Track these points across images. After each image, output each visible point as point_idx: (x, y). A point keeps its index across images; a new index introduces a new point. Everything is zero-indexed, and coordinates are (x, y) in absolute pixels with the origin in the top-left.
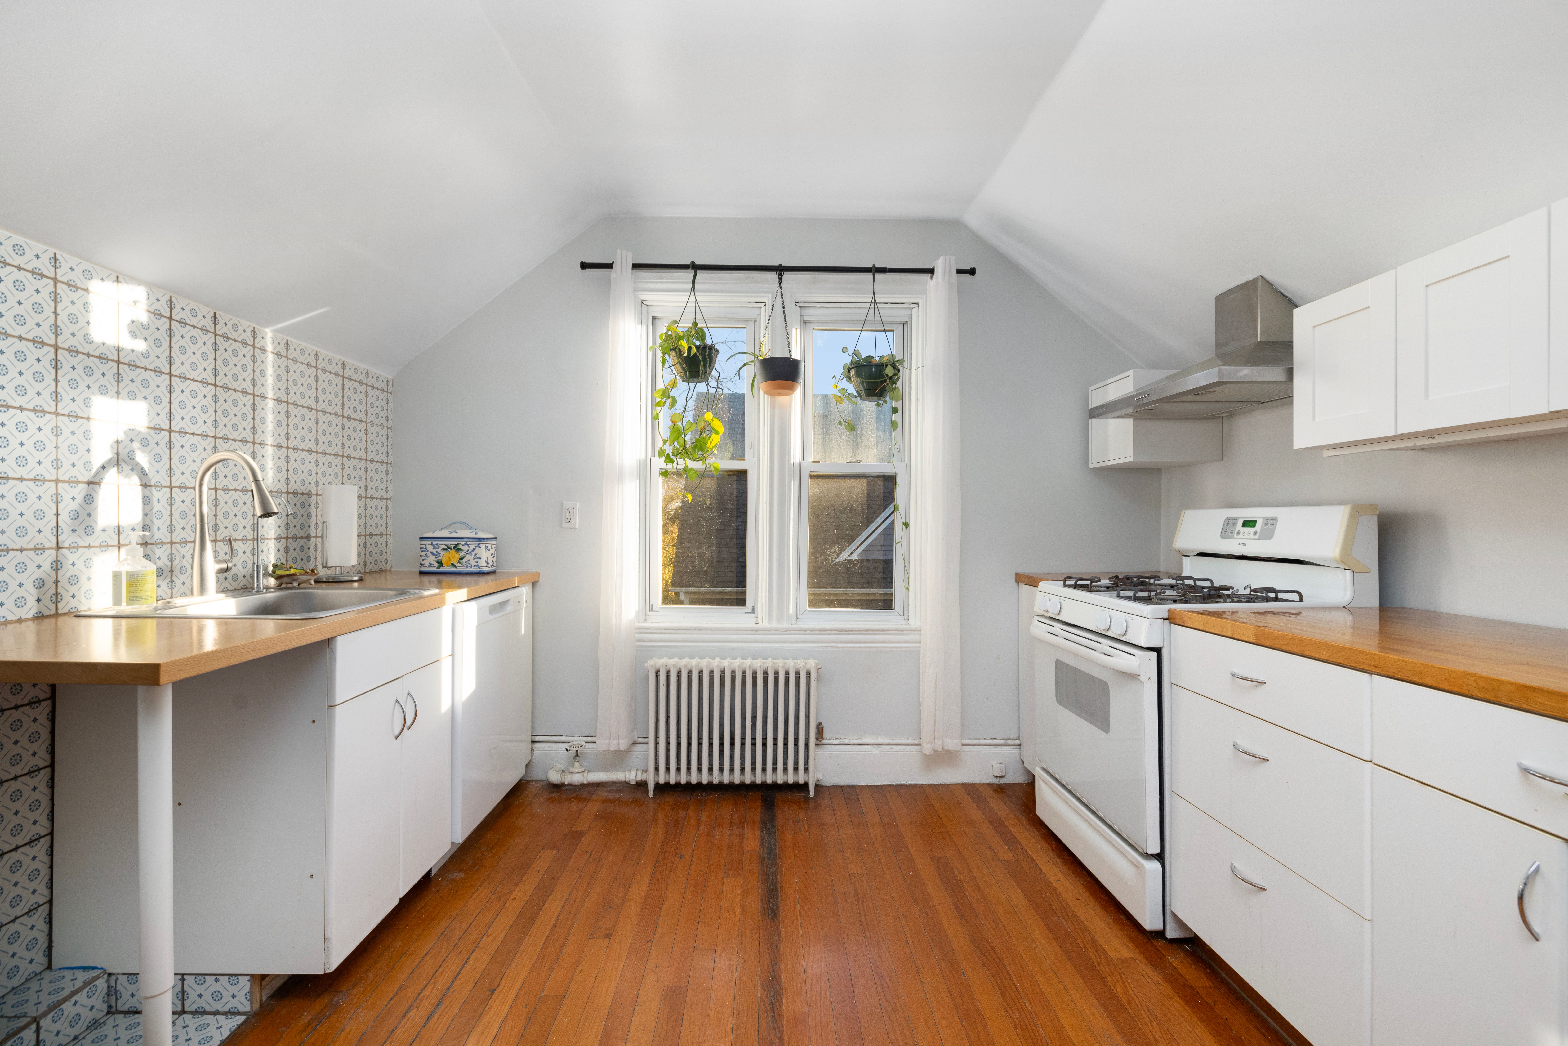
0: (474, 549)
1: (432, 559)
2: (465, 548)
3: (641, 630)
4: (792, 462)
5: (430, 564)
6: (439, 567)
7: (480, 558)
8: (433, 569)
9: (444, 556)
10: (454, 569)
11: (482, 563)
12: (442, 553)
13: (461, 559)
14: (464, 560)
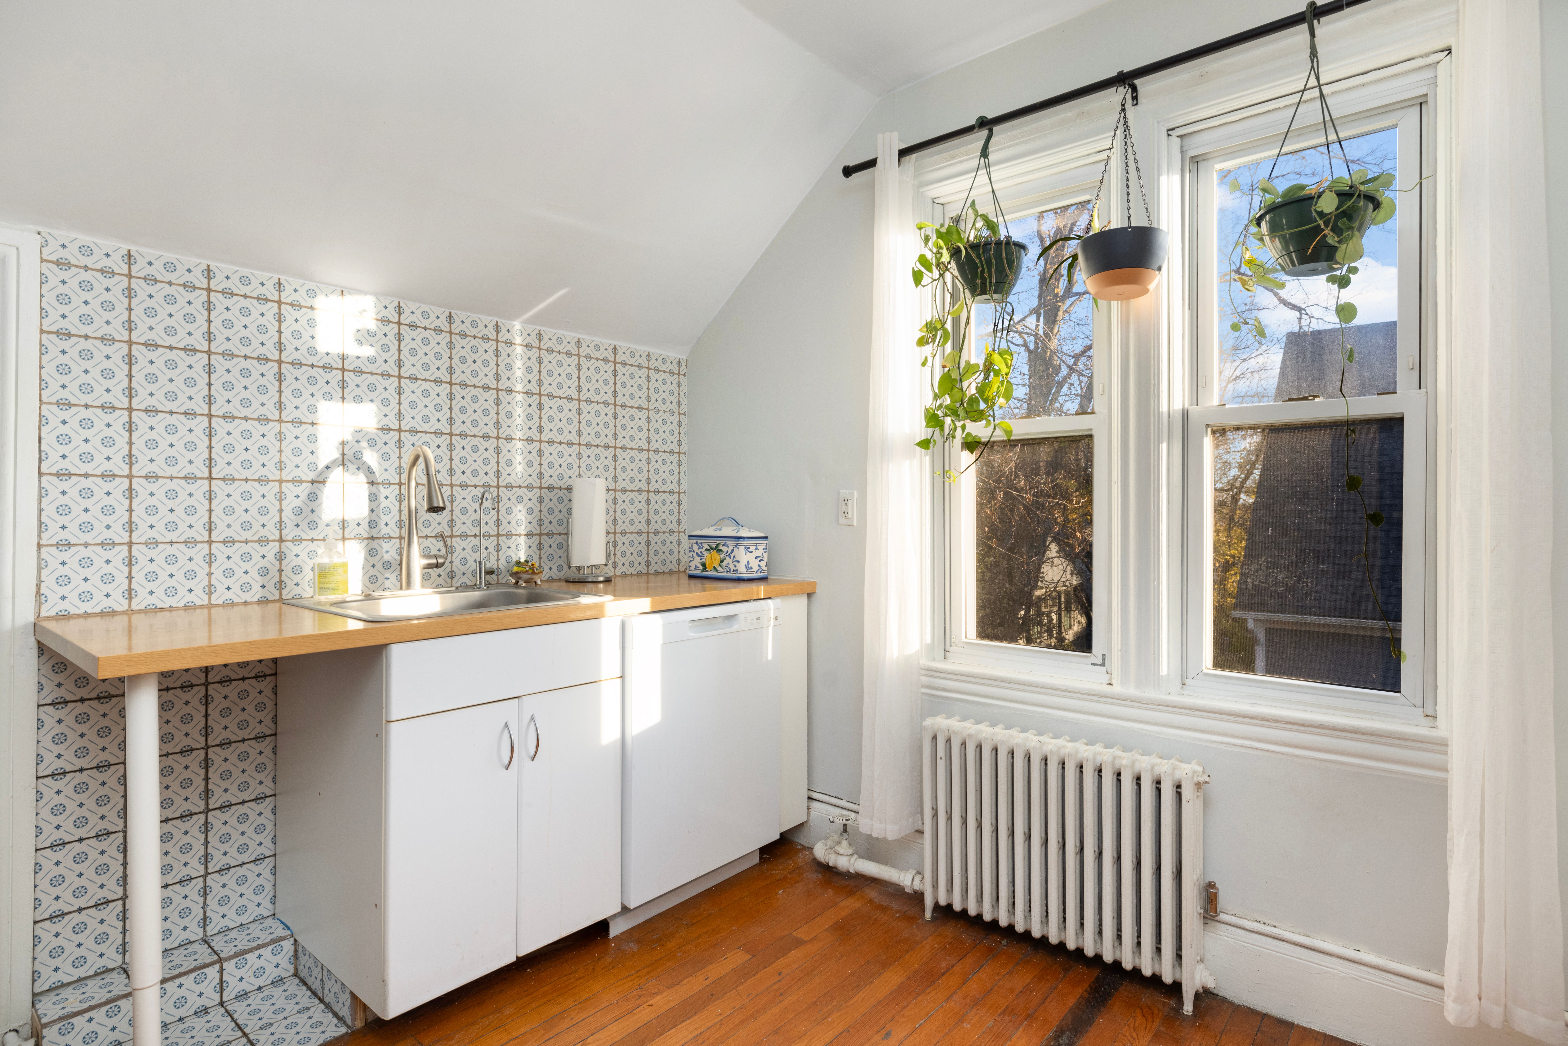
0: (733, 550)
1: (697, 561)
2: (724, 549)
3: (930, 672)
4: (1164, 408)
5: (696, 567)
6: (703, 571)
7: (738, 562)
8: (698, 573)
9: (708, 558)
10: (715, 574)
11: (742, 568)
12: (706, 554)
13: (722, 562)
14: (724, 563)
